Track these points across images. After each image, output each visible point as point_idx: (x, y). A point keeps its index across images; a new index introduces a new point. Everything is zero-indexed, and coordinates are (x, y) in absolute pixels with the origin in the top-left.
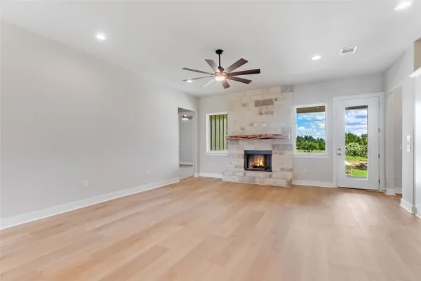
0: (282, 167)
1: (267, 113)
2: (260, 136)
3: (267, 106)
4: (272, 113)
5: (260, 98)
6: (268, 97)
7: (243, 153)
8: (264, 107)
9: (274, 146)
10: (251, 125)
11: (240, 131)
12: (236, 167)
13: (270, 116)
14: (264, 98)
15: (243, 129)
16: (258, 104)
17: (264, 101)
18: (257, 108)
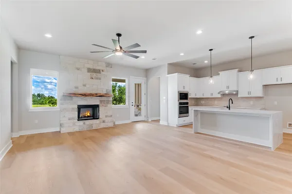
0: (106, 115)
1: (97, 79)
2: (96, 94)
3: (97, 74)
4: (100, 79)
5: (91, 67)
6: (98, 68)
7: (77, 107)
8: (95, 74)
9: (101, 101)
10: (84, 85)
11: (75, 89)
12: (69, 119)
13: (99, 81)
14: (95, 68)
15: (76, 88)
16: (89, 70)
17: (94, 69)
18: (89, 74)
